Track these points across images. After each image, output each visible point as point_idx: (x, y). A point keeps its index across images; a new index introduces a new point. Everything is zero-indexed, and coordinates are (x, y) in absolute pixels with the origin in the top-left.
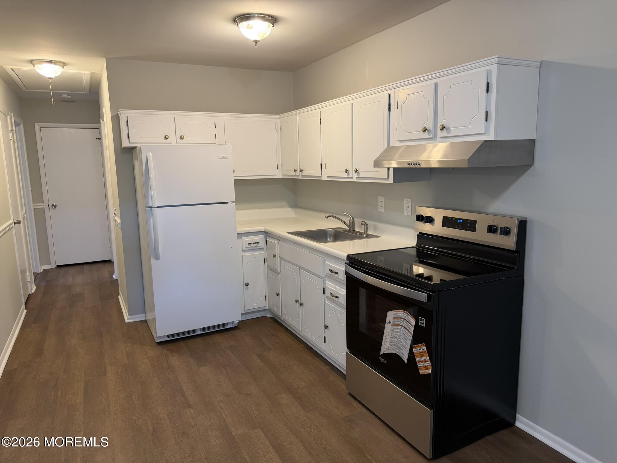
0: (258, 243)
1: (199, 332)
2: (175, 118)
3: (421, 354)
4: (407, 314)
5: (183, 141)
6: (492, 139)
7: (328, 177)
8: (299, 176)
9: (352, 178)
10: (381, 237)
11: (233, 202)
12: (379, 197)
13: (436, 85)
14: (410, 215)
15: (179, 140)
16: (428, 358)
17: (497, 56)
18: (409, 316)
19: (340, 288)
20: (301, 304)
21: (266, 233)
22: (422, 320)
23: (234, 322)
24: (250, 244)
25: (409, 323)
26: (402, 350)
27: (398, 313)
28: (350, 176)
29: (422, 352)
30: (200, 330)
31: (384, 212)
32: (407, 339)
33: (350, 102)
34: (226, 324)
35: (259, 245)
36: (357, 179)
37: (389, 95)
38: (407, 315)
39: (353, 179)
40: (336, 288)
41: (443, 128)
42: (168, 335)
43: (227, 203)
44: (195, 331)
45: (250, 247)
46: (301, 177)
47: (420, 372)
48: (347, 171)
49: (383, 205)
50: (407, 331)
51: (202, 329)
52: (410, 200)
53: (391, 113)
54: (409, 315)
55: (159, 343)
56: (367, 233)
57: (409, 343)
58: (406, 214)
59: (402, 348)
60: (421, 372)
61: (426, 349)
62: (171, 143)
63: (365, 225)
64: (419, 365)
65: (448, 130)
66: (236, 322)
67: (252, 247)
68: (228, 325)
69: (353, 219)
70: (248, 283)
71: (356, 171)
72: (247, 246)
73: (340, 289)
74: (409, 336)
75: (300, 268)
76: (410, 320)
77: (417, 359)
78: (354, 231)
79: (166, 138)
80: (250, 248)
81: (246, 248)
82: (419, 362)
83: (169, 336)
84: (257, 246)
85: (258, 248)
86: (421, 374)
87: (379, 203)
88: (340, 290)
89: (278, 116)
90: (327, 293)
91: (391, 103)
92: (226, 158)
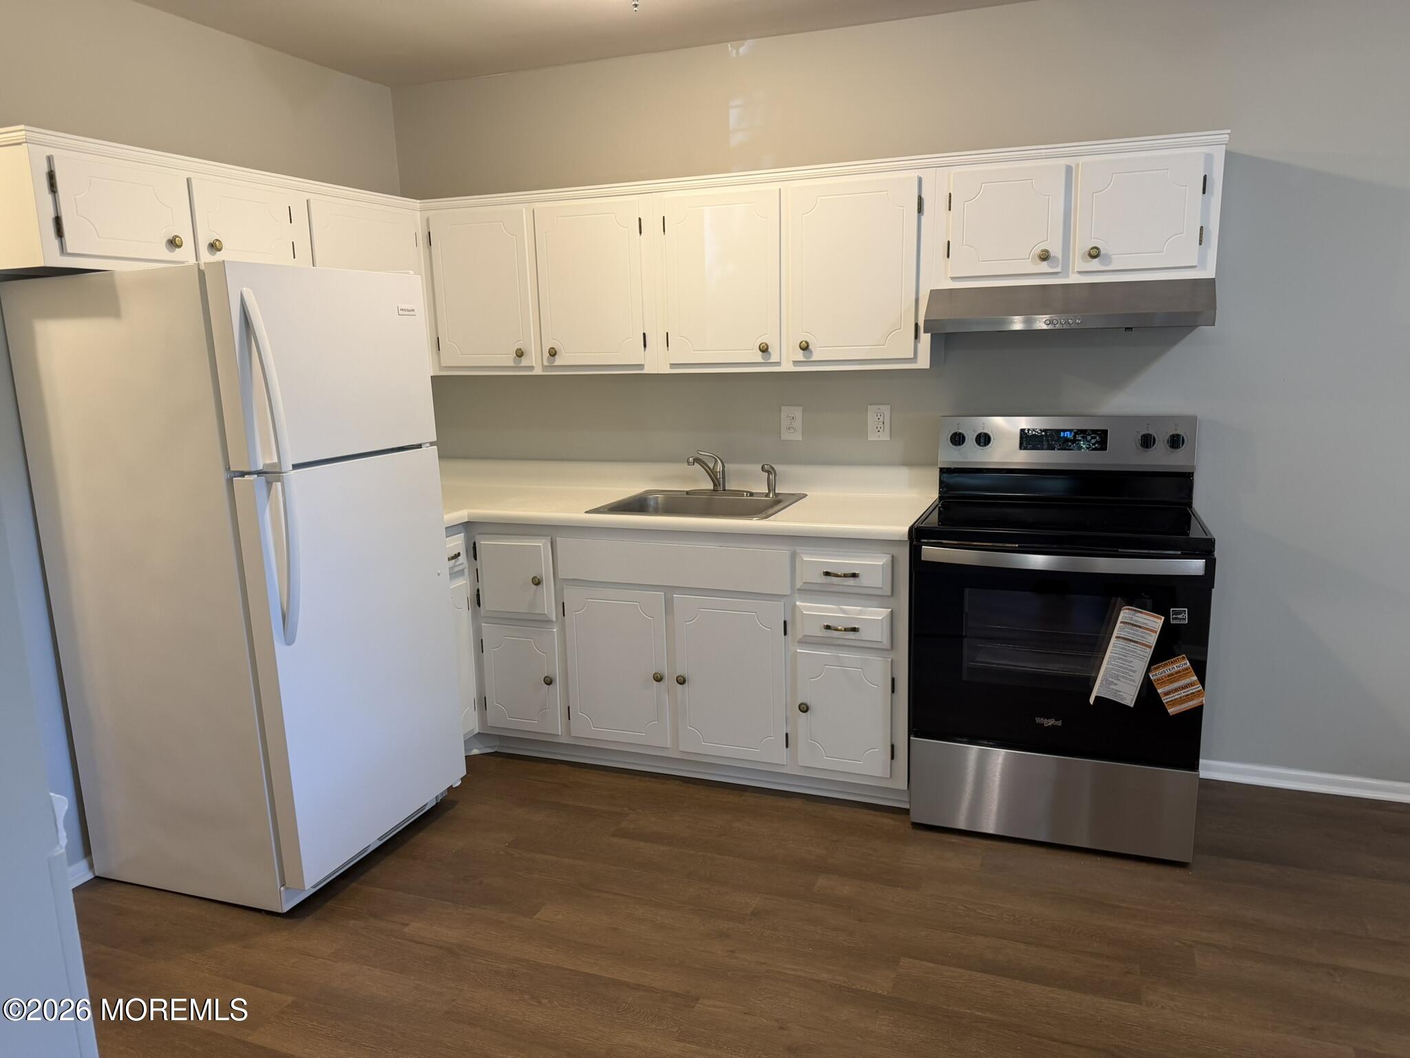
0: (457, 555)
1: (374, 845)
2: (188, 180)
3: (1172, 678)
4: (1135, 611)
5: (217, 258)
6: (1212, 277)
7: (673, 365)
8: (532, 368)
9: (778, 364)
10: (805, 496)
11: (432, 444)
12: (783, 408)
13: (1069, 169)
14: (889, 439)
15: (208, 254)
16: (1195, 678)
17: (1229, 131)
18: (1139, 614)
19: (860, 608)
20: (682, 681)
21: (469, 527)
22: (1180, 613)
25: (1140, 627)
26: (1116, 684)
28: (774, 358)
29: (1179, 672)
31: (801, 439)
32: (1132, 659)
33: (775, 187)
36: (795, 366)
37: (920, 180)
38: (1133, 612)
39: (780, 365)
40: (844, 611)
41: (1094, 254)
43: (419, 446)
47: (1169, 711)
48: (764, 350)
49: (798, 423)
50: (1132, 643)
52: (886, 410)
53: (923, 218)
54: (1141, 612)
56: (775, 490)
57: (1140, 666)
58: (872, 437)
59: (1116, 682)
60: (1172, 711)
61: (1188, 664)
62: (188, 263)
63: (770, 471)
64: (1165, 700)
71: (805, 348)
73: (860, 610)
74: (1138, 652)
76: (1145, 621)
77: (1160, 691)
79: (172, 244)
82: (1166, 694)
86: (1171, 714)
87: (785, 423)
88: (860, 613)
90: (798, 630)
91: (923, 196)
92: (412, 313)
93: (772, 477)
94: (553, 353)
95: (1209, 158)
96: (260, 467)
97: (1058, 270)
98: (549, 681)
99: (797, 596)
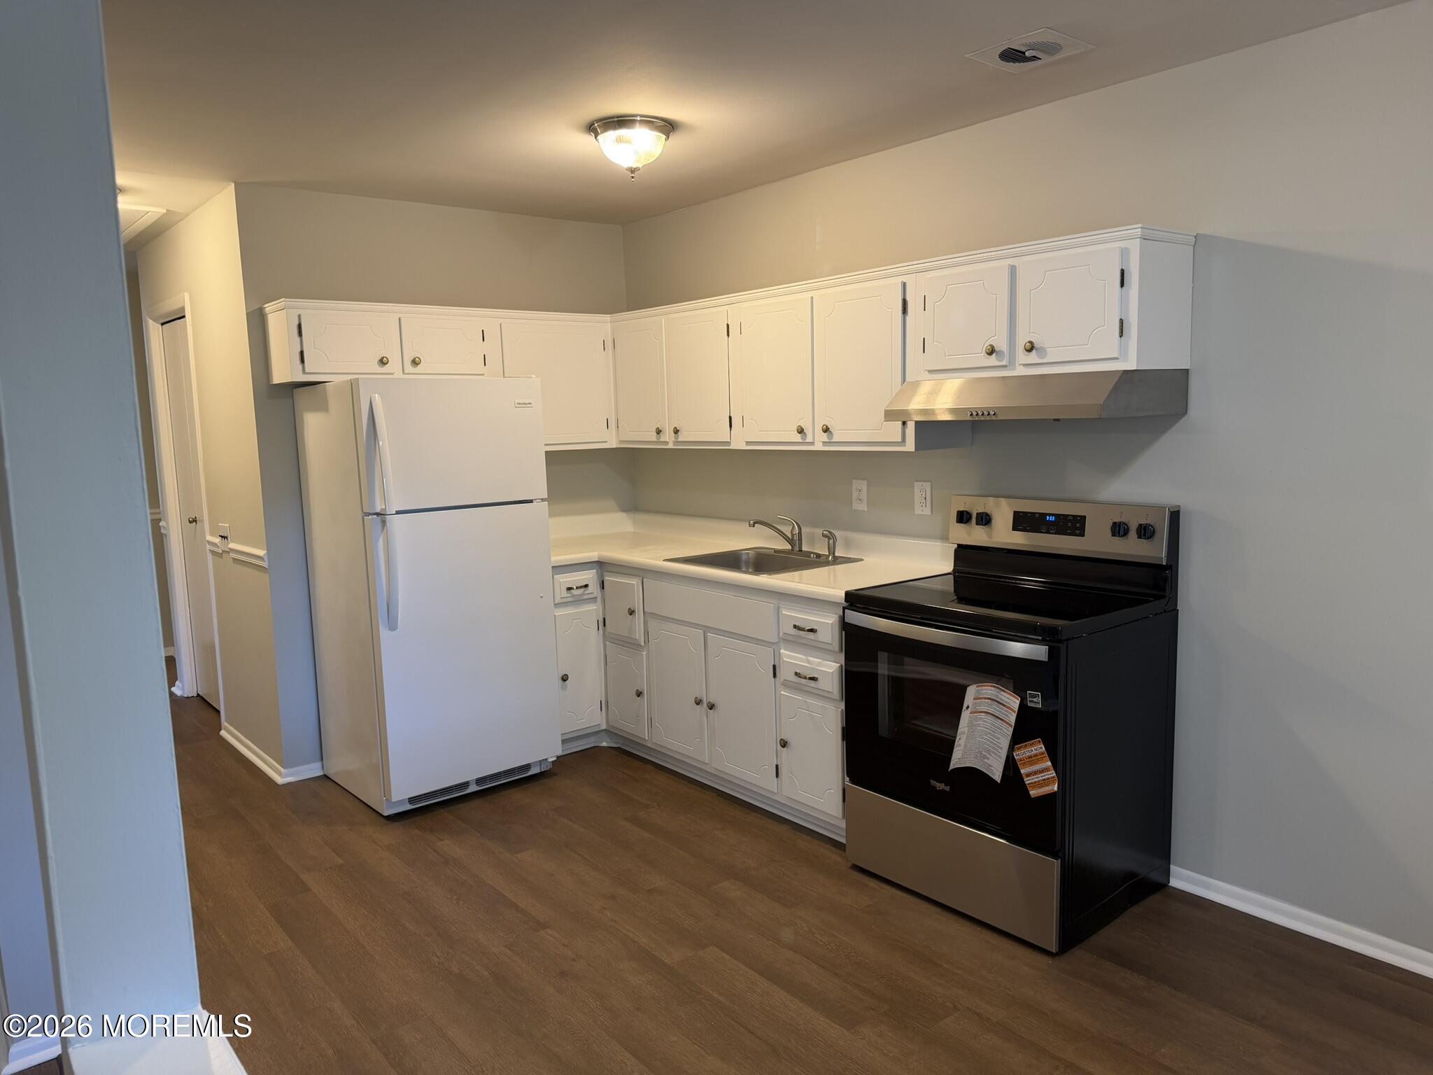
0: (586, 586)
1: (473, 788)
2: (399, 319)
3: (1032, 760)
4: (1000, 689)
5: (419, 369)
6: (1134, 368)
7: (748, 443)
8: (667, 443)
9: (812, 443)
10: (863, 560)
11: (543, 500)
12: (854, 481)
13: (1013, 270)
14: (929, 513)
15: (409, 368)
16: (1049, 763)
17: (1140, 225)
18: (1003, 693)
19: (820, 660)
20: (711, 707)
21: (602, 566)
22: (1035, 696)
23: (546, 759)
24: (569, 589)
25: (1004, 705)
26: (988, 758)
27: (982, 690)
28: (809, 439)
29: (1035, 755)
30: (475, 782)
31: (866, 510)
32: (999, 736)
33: (809, 295)
34: (527, 767)
35: (587, 592)
36: (824, 446)
37: (904, 285)
38: (999, 690)
39: (814, 445)
40: (809, 662)
41: (1031, 348)
42: (409, 799)
43: (531, 501)
44: (466, 785)
45: (569, 595)
46: (674, 445)
47: (1031, 793)
48: (801, 431)
49: (864, 495)
50: (999, 720)
51: (479, 781)
52: (927, 486)
53: (908, 318)
54: (1005, 691)
55: (390, 818)
56: (834, 553)
57: (1005, 743)
58: (918, 511)
59: (988, 756)
60: (1033, 793)
61: (1044, 749)
62: (392, 374)
63: (830, 537)
64: (1027, 781)
65: (1042, 352)
66: (551, 760)
67: (573, 596)
68: (532, 769)
69: (800, 529)
70: (566, 675)
71: (826, 430)
72: (565, 593)
73: (820, 663)
74: (1004, 730)
75: (706, 629)
76: (1007, 700)
77: (1023, 771)
78: (801, 551)
79: (383, 362)
80: (570, 599)
81: (562, 598)
82: (1028, 775)
83: (412, 800)
84: (583, 594)
85: (586, 597)
86: (1032, 797)
87: (855, 494)
88: (819, 664)
89: (608, 317)
90: (786, 674)
91: (908, 299)
92: (530, 405)
93: (831, 541)
94: (676, 431)
95: (1124, 253)
96: (378, 510)
97: (1004, 363)
98: (639, 694)
99: (782, 645)
